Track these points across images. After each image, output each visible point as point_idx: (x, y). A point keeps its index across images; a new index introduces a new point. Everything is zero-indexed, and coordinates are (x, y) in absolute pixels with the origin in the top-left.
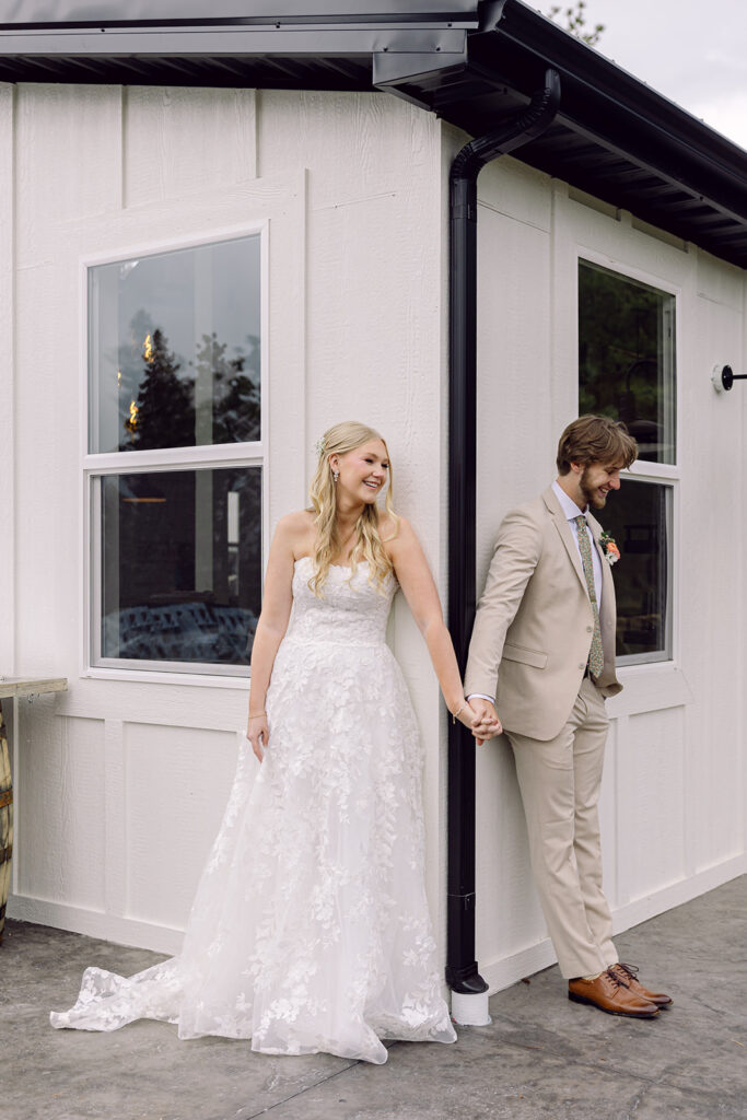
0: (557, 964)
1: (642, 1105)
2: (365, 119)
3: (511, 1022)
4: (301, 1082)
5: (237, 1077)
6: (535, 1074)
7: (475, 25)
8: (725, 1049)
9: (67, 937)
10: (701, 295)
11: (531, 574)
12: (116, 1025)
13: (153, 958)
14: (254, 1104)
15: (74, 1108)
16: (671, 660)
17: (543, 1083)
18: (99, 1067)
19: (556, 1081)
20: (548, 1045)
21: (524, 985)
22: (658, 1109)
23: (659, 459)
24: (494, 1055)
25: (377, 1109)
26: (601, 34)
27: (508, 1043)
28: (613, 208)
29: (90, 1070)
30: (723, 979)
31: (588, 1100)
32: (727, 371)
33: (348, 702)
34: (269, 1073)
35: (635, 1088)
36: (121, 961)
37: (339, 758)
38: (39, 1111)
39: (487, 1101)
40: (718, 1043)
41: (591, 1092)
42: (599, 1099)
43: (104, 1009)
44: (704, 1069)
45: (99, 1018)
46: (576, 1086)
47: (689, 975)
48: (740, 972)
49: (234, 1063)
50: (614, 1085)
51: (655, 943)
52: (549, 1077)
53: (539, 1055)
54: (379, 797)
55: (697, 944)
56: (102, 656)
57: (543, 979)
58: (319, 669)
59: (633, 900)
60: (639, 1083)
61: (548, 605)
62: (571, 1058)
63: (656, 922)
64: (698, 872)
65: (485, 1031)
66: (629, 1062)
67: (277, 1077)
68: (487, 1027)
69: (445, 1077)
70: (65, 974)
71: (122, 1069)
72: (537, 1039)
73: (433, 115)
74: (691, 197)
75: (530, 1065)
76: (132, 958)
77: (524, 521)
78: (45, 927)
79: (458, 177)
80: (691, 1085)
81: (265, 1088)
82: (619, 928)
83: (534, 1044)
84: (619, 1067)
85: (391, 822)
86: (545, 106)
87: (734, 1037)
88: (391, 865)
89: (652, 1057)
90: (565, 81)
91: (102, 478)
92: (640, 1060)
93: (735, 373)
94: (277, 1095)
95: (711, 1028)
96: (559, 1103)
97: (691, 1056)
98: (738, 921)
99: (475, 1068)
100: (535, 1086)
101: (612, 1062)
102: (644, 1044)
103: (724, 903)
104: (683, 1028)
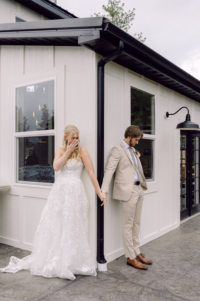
0: (124, 255)
1: (141, 294)
2: (78, 53)
3: (112, 270)
4: (59, 287)
5: (43, 286)
6: (116, 285)
7: (101, 29)
8: (163, 277)
9: (10, 247)
10: (161, 95)
11: (118, 161)
12: (16, 271)
13: (29, 253)
14: (46, 293)
15: (1, 295)
16: (154, 181)
17: (118, 287)
18: (10, 283)
20: (120, 277)
21: (117, 260)
22: (145, 295)
23: (151, 134)
24: (107, 279)
25: (76, 295)
26: (145, 40)
27: (110, 276)
28: (139, 75)
29: (7, 284)
30: (164, 258)
31: (128, 292)
32: (167, 113)
33: (69, 193)
34: (51, 285)
35: (140, 289)
36: (22, 254)
37: (66, 207)
39: (104, 292)
40: (162, 276)
41: (130, 290)
42: (131, 292)
43: (14, 267)
44: (158, 283)
45: (13, 270)
46: (126, 288)
47: (157, 257)
48: (169, 256)
49: (43, 282)
50: (135, 288)
51: (149, 249)
52: (120, 286)
53: (118, 279)
54: (76, 216)
55: (159, 249)
56: (19, 180)
57: (121, 258)
58: (63, 184)
59: (144, 238)
60: (141, 287)
61: (124, 168)
62: (125, 280)
63: (150, 243)
64: (161, 230)
65: (106, 273)
66: (140, 281)
67: (53, 285)
68: (106, 272)
69: (94, 286)
70: (7, 257)
71: (15, 283)
72: (118, 275)
73: (94, 51)
74: (157, 72)
75: (115, 282)
76: (24, 253)
77: (116, 149)
78: (6, 245)
79: (99, 66)
80: (154, 288)
81: (49, 289)
82: (141, 245)
83: (117, 276)
84: (137, 283)
85: (79, 222)
86: (120, 49)
87: (166, 274)
88: (79, 233)
89: (145, 280)
90: (124, 43)
91: (19, 138)
92: (142, 281)
93: (169, 114)
94: (52, 291)
95: (161, 272)
96: (121, 293)
97: (155, 279)
98: (169, 243)
99: (102, 283)
100: (116, 288)
101: (135, 281)
102: (144, 276)
103: (167, 238)
104: (154, 272)
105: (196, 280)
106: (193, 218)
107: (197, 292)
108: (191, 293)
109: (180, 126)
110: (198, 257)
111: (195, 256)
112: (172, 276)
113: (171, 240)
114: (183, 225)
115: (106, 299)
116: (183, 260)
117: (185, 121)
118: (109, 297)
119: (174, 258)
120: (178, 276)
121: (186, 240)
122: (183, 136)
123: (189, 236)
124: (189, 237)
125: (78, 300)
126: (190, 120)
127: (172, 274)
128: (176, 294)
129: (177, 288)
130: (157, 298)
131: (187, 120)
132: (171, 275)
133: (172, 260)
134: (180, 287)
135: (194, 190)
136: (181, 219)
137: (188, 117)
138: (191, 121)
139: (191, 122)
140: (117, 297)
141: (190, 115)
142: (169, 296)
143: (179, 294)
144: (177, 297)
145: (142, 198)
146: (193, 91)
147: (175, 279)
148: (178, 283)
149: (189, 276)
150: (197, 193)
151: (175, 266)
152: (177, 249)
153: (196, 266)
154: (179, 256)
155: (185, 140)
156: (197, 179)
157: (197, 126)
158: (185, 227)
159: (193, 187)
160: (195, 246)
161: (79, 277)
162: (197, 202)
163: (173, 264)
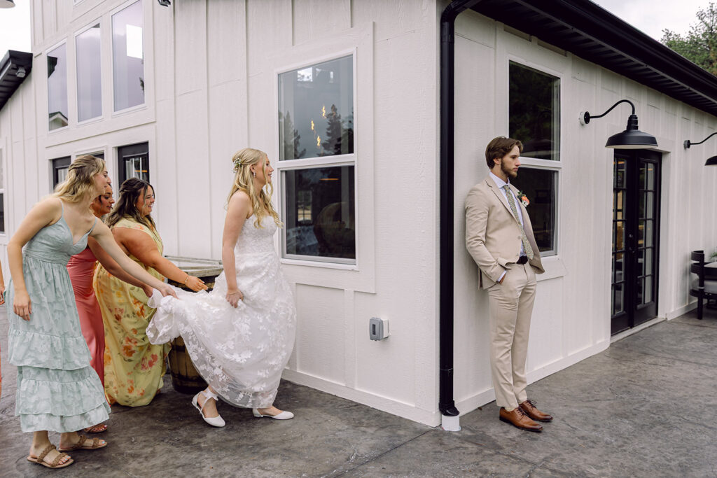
3: (470, 430)
4: (366, 458)
5: (336, 454)
6: (479, 458)
8: (575, 449)
10: (574, 78)
14: (341, 468)
15: (260, 466)
16: (556, 255)
17: (482, 463)
18: (274, 445)
19: (488, 463)
20: (487, 443)
21: (479, 410)
23: (552, 158)
24: (460, 447)
25: (400, 473)
27: (467, 441)
28: (527, 35)
30: (577, 411)
31: (503, 474)
34: (352, 452)
35: (528, 468)
38: (244, 466)
39: (453, 472)
40: (572, 445)
41: (506, 469)
42: (509, 474)
44: (563, 460)
46: (498, 466)
47: (561, 408)
48: (586, 407)
49: (336, 446)
50: (517, 466)
51: (545, 390)
52: (485, 461)
53: (481, 448)
55: (566, 391)
56: (287, 253)
57: (488, 408)
59: (536, 369)
60: (530, 466)
62: (497, 451)
64: (569, 355)
65: (457, 434)
66: (526, 454)
67: (355, 454)
68: (458, 432)
69: (434, 458)
71: (285, 446)
72: (482, 440)
74: (566, 28)
75: (477, 454)
79: (445, 21)
80: (556, 468)
81: (348, 459)
83: (480, 442)
84: (520, 456)
87: (580, 442)
89: (538, 452)
91: (286, 172)
92: (532, 453)
93: (591, 116)
94: (353, 463)
95: (569, 437)
96: (488, 475)
97: (557, 452)
98: (588, 380)
99: (450, 454)
100: (477, 465)
101: (517, 453)
102: (535, 444)
103: (581, 370)
104: (555, 436)
105: (645, 457)
106: (639, 332)
109: (614, 141)
110: (649, 411)
111: (642, 409)
112: (593, 448)
113: (592, 374)
114: (616, 346)
116: (616, 415)
117: (625, 129)
119: (597, 411)
120: (607, 447)
121: (623, 376)
122: (620, 163)
123: (629, 367)
124: (630, 370)
126: (637, 128)
127: (593, 442)
129: (604, 471)
131: (629, 127)
132: (591, 444)
133: (593, 415)
134: (611, 470)
135: (641, 275)
136: (612, 332)
137: (633, 122)
138: (639, 129)
139: (640, 132)
141: (636, 118)
145: (532, 289)
146: (645, 66)
147: (600, 453)
148: (607, 461)
149: (630, 448)
150: (648, 281)
151: (599, 427)
152: (603, 393)
153: (646, 428)
154: (608, 407)
155: (624, 170)
156: (649, 252)
157: (652, 141)
158: (620, 348)
159: (640, 268)
160: (642, 389)
161: (404, 440)
162: (648, 299)
163: (597, 423)
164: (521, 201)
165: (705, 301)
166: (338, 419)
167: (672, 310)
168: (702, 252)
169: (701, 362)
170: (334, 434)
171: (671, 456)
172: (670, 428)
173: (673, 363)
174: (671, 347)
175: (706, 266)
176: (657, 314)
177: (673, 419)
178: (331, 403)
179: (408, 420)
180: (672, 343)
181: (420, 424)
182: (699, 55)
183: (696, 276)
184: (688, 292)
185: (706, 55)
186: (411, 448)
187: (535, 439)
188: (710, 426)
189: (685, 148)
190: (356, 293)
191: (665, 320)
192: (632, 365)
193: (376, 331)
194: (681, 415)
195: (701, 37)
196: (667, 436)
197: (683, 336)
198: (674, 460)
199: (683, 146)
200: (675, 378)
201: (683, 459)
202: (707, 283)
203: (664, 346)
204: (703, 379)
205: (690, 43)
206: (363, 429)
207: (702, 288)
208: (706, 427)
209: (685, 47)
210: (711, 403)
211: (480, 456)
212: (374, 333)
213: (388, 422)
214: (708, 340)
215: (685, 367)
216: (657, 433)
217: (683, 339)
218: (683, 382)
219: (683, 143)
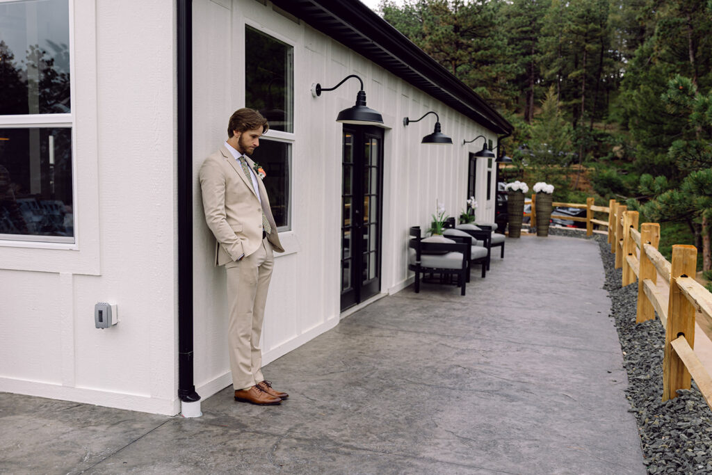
1: (278, 448)
3: (212, 414)
4: (102, 455)
5: (65, 457)
6: (225, 438)
8: (316, 418)
10: (306, 47)
14: (75, 470)
16: (290, 230)
17: (229, 443)
19: (235, 441)
20: (231, 424)
22: (285, 449)
23: (285, 130)
24: (204, 431)
25: (144, 465)
27: (211, 424)
30: (315, 384)
31: (251, 449)
32: (318, 86)
34: (84, 452)
35: (274, 440)
39: (201, 455)
40: (313, 415)
41: (253, 444)
42: (257, 448)
44: (307, 428)
46: (246, 442)
47: (299, 383)
48: (323, 380)
49: (64, 449)
50: (264, 440)
51: (282, 369)
52: (232, 440)
53: (226, 429)
55: (303, 368)
57: (228, 391)
59: (272, 349)
60: (276, 438)
62: (243, 429)
64: (303, 333)
65: (199, 420)
66: (271, 428)
67: (88, 454)
68: (200, 417)
69: (179, 445)
72: (225, 421)
75: (222, 435)
80: (301, 436)
81: (81, 460)
83: (224, 424)
84: (266, 431)
87: (321, 411)
89: (282, 425)
92: (276, 427)
93: (322, 88)
94: (89, 463)
95: (309, 408)
96: (237, 452)
97: (300, 422)
98: (322, 355)
99: (195, 439)
100: (225, 444)
101: (263, 429)
102: (278, 419)
103: (315, 347)
104: (296, 409)
105: (378, 416)
106: (365, 307)
107: (381, 435)
108: (370, 439)
109: (344, 115)
110: (378, 377)
111: (372, 376)
112: (332, 414)
113: (325, 349)
114: (345, 322)
115: (209, 464)
116: (351, 384)
117: (355, 105)
118: (215, 461)
119: (332, 382)
120: (344, 412)
121: (354, 348)
122: (347, 136)
123: (358, 341)
124: (359, 343)
125: (150, 473)
126: (365, 104)
127: (332, 409)
128: (344, 443)
129: (343, 432)
130: (308, 452)
131: (358, 103)
132: (330, 412)
133: (329, 387)
134: (349, 431)
135: (366, 251)
136: (341, 309)
137: (361, 97)
138: (367, 106)
139: (367, 108)
140: (230, 460)
141: (365, 94)
142: (329, 446)
143: (347, 441)
144: (344, 446)
145: (270, 266)
146: (371, 41)
147: (338, 418)
148: (345, 424)
149: (364, 410)
150: (373, 256)
151: (336, 396)
152: (337, 366)
153: (376, 392)
154: (342, 378)
155: (351, 144)
156: (373, 228)
157: (378, 117)
158: (349, 324)
159: (365, 244)
160: (371, 359)
161: (143, 432)
162: (372, 275)
163: (334, 393)
164: (258, 173)
165: (421, 275)
166: (59, 422)
167: (394, 285)
168: (419, 227)
169: (420, 331)
170: (58, 438)
171: (399, 412)
172: (397, 389)
173: (397, 333)
174: (394, 319)
175: (422, 241)
176: (380, 289)
177: (398, 382)
178: (46, 406)
179: (143, 413)
180: (394, 315)
181: (158, 415)
182: (413, 26)
183: (413, 251)
184: (406, 267)
185: (419, 27)
186: (152, 439)
187: (278, 414)
188: (429, 384)
189: (404, 125)
190: (76, 276)
191: (387, 296)
192: (361, 338)
193: (102, 318)
194: (405, 377)
195: (415, 7)
196: (394, 396)
197: (403, 309)
198: (401, 415)
199: (403, 123)
200: (399, 346)
201: (409, 413)
202: (423, 257)
203: (387, 319)
204: (422, 345)
205: (405, 13)
206: (91, 428)
207: (419, 262)
208: (425, 385)
209: (400, 16)
210: (428, 365)
211: (226, 436)
212: (101, 320)
213: (120, 418)
214: (425, 311)
215: (407, 336)
216: (386, 395)
217: (404, 312)
218: (406, 349)
219: (402, 120)
